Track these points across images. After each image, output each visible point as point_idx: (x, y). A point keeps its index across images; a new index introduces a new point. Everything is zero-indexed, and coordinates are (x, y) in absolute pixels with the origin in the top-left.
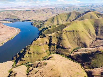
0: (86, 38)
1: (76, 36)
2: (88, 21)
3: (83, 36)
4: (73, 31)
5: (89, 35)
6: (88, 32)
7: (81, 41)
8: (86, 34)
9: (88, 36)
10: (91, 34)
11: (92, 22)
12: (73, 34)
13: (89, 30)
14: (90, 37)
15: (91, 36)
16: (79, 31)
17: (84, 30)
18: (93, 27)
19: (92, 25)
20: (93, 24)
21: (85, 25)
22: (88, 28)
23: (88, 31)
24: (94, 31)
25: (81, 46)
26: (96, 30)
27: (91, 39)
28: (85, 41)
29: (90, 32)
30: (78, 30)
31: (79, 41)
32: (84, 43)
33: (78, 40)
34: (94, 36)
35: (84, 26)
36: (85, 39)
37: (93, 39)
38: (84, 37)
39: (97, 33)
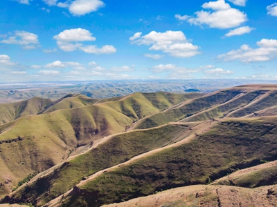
0: (54, 149)
1: (27, 150)
2: (59, 115)
3: (45, 147)
4: (20, 139)
5: (62, 142)
6: (60, 137)
7: (40, 158)
8: (53, 140)
9: (58, 144)
10: (66, 139)
11: (66, 115)
12: (18, 147)
13: (62, 131)
14: (64, 145)
15: (66, 143)
16: (36, 137)
17: (50, 132)
18: (70, 125)
19: (67, 122)
20: (70, 119)
21: (51, 122)
22: (59, 128)
23: (58, 134)
24: (73, 132)
25: (40, 169)
26: (75, 130)
27: (65, 149)
28: (51, 155)
29: (64, 136)
30: (33, 134)
31: (36, 160)
32: (49, 161)
33: (34, 158)
34: (72, 142)
35: (50, 125)
36: (51, 152)
37: (71, 149)
38: (49, 147)
39: (77, 135)
